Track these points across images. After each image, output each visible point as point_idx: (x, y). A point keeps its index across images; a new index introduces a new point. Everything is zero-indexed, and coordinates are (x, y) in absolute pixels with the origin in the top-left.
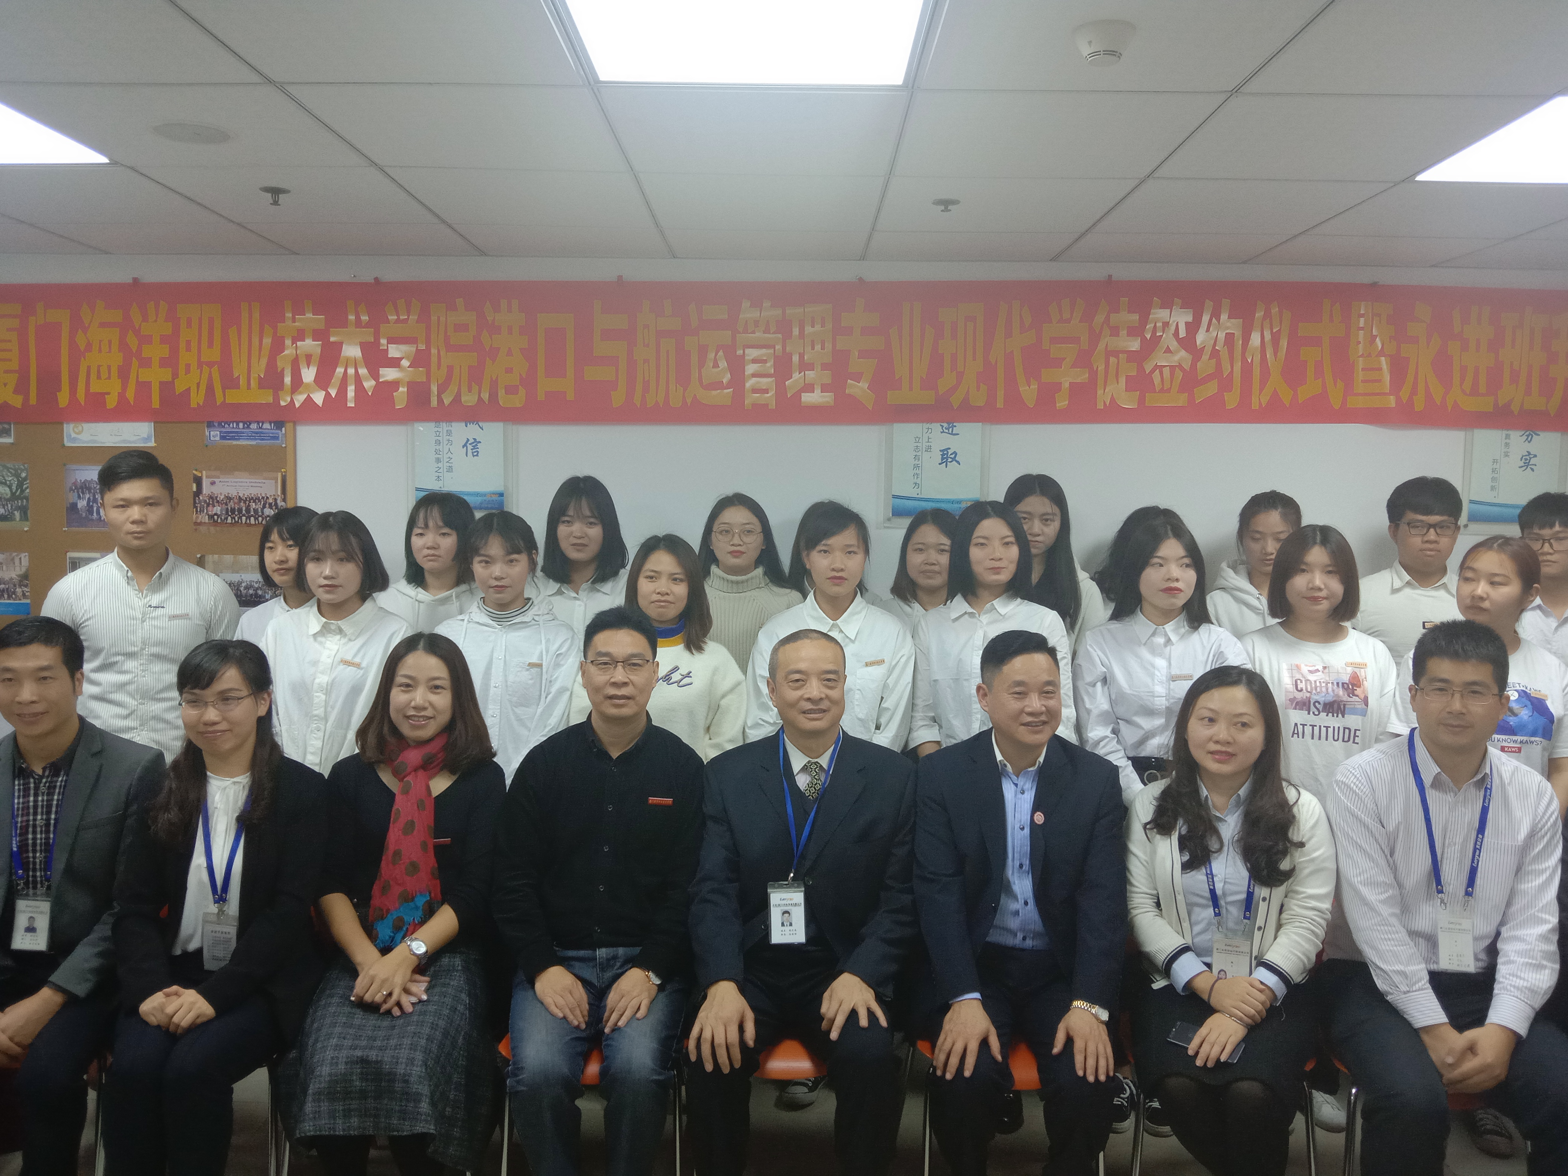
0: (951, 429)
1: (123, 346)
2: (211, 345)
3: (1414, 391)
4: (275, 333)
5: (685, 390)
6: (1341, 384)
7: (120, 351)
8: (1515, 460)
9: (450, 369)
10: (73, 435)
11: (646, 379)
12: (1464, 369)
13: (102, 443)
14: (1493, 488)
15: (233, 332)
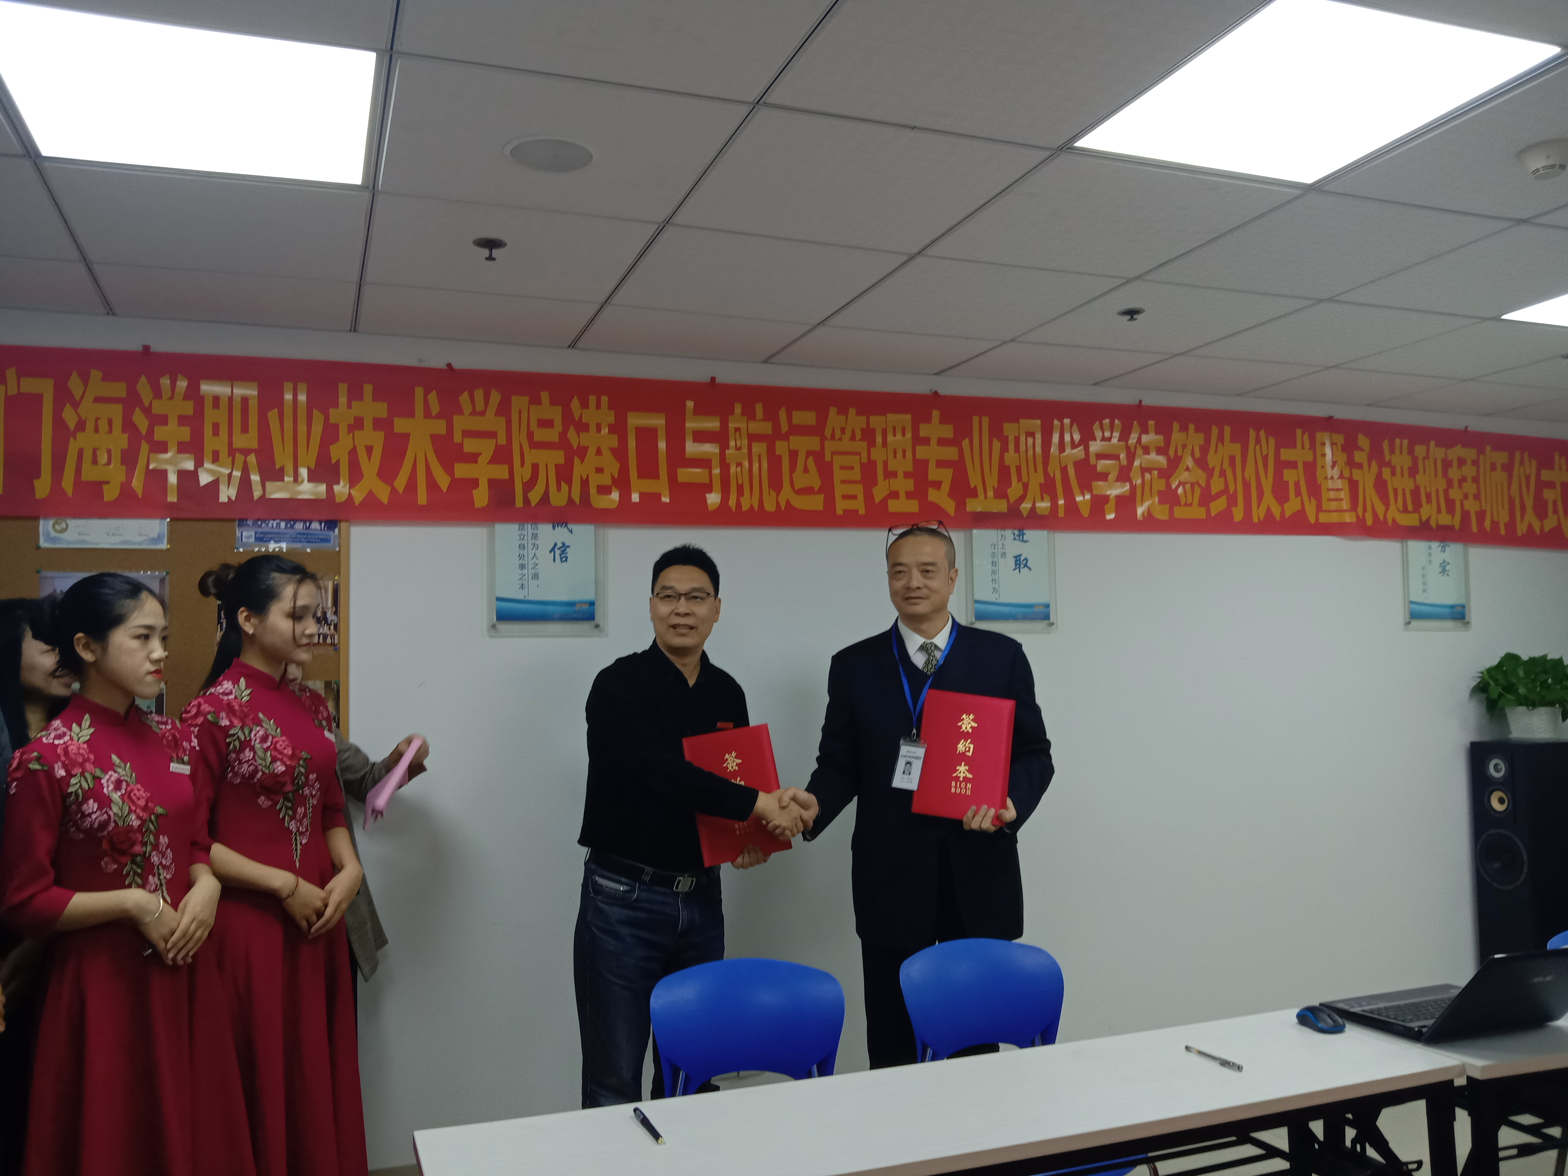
0: (1021, 537)
1: (128, 426)
2: (245, 429)
3: (1365, 510)
4: (327, 419)
5: (778, 495)
6: (1314, 502)
7: (123, 431)
8: (1436, 568)
9: (535, 467)
10: (53, 534)
11: (740, 482)
12: (1395, 491)
13: (93, 544)
14: (1424, 591)
15: (273, 416)
